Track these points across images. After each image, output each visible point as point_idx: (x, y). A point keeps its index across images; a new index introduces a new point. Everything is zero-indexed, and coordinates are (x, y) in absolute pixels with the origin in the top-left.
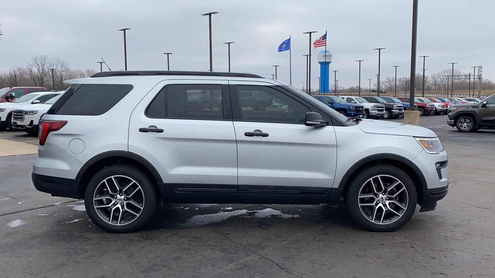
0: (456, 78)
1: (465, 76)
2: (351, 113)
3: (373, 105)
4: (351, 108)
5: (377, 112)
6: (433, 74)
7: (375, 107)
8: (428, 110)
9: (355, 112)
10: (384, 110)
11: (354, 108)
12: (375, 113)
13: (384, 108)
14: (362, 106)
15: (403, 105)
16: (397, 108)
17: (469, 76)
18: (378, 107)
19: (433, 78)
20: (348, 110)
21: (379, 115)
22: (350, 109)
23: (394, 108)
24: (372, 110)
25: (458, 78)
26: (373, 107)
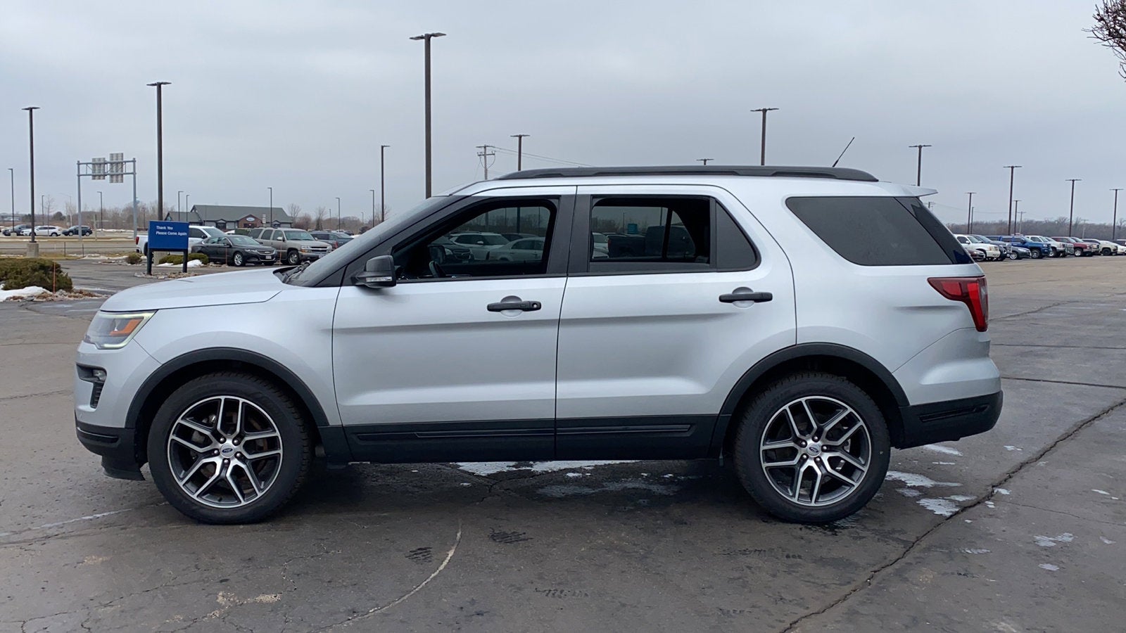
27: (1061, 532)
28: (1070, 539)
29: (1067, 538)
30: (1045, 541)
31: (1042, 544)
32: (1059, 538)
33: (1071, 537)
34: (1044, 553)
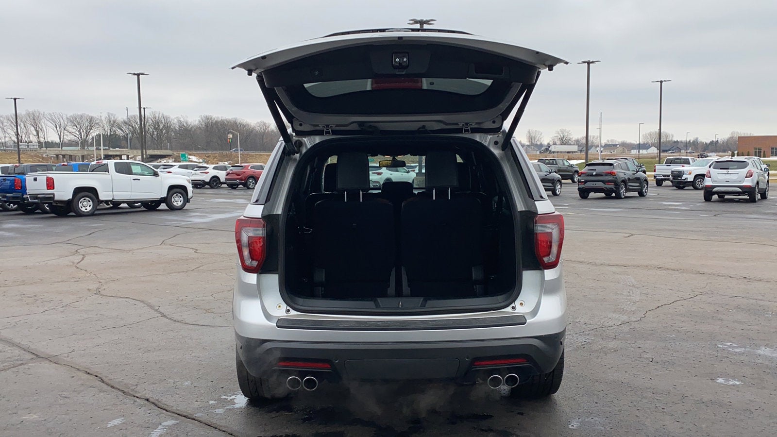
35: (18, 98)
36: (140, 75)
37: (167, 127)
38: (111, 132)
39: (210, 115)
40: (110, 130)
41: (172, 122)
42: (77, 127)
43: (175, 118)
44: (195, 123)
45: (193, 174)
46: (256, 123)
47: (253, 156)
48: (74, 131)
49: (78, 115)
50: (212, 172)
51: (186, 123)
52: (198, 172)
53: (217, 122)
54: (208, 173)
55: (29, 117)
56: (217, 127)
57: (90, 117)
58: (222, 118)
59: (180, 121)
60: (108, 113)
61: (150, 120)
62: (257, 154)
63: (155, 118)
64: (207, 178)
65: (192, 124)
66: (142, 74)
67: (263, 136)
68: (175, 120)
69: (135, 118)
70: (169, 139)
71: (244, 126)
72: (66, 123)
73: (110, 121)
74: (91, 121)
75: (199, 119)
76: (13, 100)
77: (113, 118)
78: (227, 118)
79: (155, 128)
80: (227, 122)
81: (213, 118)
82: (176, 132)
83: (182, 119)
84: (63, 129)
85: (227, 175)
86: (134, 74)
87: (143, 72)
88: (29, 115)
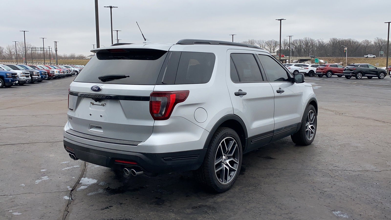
0: (34, 50)
1: (40, 48)
2: (9, 80)
3: (21, 72)
4: (8, 74)
5: (25, 78)
6: (8, 45)
7: (23, 74)
8: (51, 75)
9: (12, 79)
10: (29, 76)
11: (11, 75)
12: (24, 78)
13: (30, 75)
14: (16, 73)
15: (39, 72)
16: (37, 74)
17: (43, 49)
18: (26, 74)
19: (9, 49)
20: (5, 76)
21: (27, 80)
22: (7, 76)
23: (34, 74)
24: (21, 76)
25: (35, 50)
26: (21, 73)
27: (40, 183)
28: (36, 181)
29: (37, 182)
30: (45, 178)
31: (46, 177)
32: (40, 181)
33: (36, 183)
34: (45, 174)
35: (234, 35)
36: (282, 20)
37: (312, 45)
38: (285, 49)
39: (335, 38)
40: (284, 47)
41: (315, 42)
42: (269, 46)
43: (317, 40)
44: (327, 43)
45: (301, 69)
46: (362, 41)
47: (355, 60)
48: (268, 48)
49: (270, 41)
50: (310, 68)
51: (323, 43)
52: (303, 68)
53: (339, 41)
54: (308, 68)
55: (250, 43)
56: (339, 44)
57: (275, 41)
58: (343, 39)
59: (319, 42)
60: (284, 39)
61: (304, 41)
62: (358, 59)
63: (306, 41)
64: (307, 71)
65: (326, 43)
66: (283, 19)
67: (366, 48)
68: (317, 41)
69: (296, 41)
70: (313, 51)
71: (355, 43)
72: (265, 45)
73: (285, 43)
74: (276, 43)
75: (330, 40)
76: (232, 36)
77: (286, 42)
78: (345, 39)
79: (306, 46)
80: (345, 41)
81: (337, 39)
82: (317, 47)
83: (320, 41)
84: (263, 48)
85: (317, 70)
86: (279, 20)
87: (283, 18)
88: (250, 42)
